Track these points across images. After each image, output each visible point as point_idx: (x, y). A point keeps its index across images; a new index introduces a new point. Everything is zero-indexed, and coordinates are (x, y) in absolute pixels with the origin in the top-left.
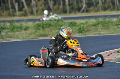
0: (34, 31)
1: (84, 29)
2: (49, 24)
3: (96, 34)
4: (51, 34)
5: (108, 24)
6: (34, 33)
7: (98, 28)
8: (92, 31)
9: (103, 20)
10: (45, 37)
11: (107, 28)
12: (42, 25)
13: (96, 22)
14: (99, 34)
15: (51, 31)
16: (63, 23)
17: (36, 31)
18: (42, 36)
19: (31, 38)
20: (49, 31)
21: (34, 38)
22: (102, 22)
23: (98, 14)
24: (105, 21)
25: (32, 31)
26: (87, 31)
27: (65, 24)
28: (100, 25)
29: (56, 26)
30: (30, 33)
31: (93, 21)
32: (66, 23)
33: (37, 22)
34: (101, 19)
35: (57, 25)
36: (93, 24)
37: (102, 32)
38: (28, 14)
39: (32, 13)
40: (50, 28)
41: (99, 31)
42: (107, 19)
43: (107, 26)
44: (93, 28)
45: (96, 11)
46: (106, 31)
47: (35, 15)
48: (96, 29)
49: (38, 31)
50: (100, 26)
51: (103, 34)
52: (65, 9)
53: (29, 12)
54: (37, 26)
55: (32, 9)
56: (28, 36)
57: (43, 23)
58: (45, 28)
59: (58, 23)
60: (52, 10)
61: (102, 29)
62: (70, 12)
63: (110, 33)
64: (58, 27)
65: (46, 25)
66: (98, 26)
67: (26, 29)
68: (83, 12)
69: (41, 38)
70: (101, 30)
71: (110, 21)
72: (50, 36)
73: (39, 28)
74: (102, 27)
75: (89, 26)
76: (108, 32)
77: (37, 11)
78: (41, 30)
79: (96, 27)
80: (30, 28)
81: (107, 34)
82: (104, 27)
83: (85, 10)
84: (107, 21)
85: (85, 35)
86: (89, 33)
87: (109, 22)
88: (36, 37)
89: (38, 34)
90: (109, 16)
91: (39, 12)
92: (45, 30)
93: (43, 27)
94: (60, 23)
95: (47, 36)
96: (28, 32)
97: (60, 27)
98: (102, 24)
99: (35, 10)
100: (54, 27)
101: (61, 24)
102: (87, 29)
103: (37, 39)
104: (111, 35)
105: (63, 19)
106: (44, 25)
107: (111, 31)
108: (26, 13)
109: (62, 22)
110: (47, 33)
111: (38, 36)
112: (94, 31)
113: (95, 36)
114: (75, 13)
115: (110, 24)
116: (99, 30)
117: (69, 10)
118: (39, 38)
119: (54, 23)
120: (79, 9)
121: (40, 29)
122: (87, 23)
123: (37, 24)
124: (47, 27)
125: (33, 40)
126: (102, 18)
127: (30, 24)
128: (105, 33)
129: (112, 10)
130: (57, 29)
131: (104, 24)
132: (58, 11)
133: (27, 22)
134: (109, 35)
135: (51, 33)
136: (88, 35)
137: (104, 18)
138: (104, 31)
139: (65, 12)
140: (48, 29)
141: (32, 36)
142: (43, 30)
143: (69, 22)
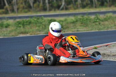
0: (15, 28)
1: (63, 26)
2: (30, 21)
3: (75, 31)
4: (31, 32)
5: (86, 21)
6: (15, 30)
7: (76, 25)
8: (71, 28)
9: (81, 17)
10: (25, 34)
11: (85, 25)
12: (22, 22)
13: (75, 19)
14: (78, 31)
15: (31, 28)
16: (43, 21)
17: (16, 29)
18: (22, 33)
19: (12, 35)
20: (29, 28)
21: (14, 35)
22: (80, 19)
23: (77, 11)
24: (84, 19)
25: (13, 28)
26: (66, 28)
27: (44, 21)
28: (79, 22)
29: (36, 24)
30: (11, 31)
31: (72, 18)
32: (46, 21)
33: (18, 20)
34: (79, 17)
35: (37, 22)
36: (72, 21)
37: (80, 29)
38: (10, 12)
39: (13, 11)
40: (31, 25)
41: (78, 29)
42: (86, 17)
43: (85, 23)
44: (72, 25)
45: (75, 9)
46: (85, 28)
47: (15, 13)
48: (75, 26)
49: (19, 28)
50: (78, 24)
51: (81, 31)
52: (45, 7)
53: (10, 10)
54: (17, 24)
55: (13, 7)
56: (9, 34)
57: (23, 21)
58: (25, 26)
59: (38, 20)
60: (33, 8)
61: (81, 26)
62: (50, 10)
63: (88, 30)
64: (38, 25)
65: (27, 22)
66: (76, 23)
67: (7, 26)
68: (63, 9)
69: (21, 35)
70: (79, 27)
71: (89, 18)
72: (30, 33)
73: (19, 25)
74: (80, 24)
75: (68, 23)
76: (86, 29)
77: (18, 9)
78: (22, 28)
79: (75, 24)
80: (11, 25)
81: (85, 31)
82: (82, 24)
83: (64, 7)
84: (85, 19)
85: (64, 32)
86: (68, 30)
87: (87, 19)
88: (17, 35)
89: (18, 31)
90: (87, 14)
91: (20, 10)
92: (25, 27)
93: (23, 24)
94: (40, 20)
95: (28, 33)
96: (9, 29)
97: (40, 25)
98: (81, 22)
99: (15, 8)
100: (34, 24)
101: (41, 22)
102: (66, 26)
103: (17, 36)
104: (89, 31)
105: (43, 17)
106: (24, 22)
107: (89, 28)
108: (8, 11)
109: (42, 19)
110: (27, 30)
111: (18, 33)
112: (73, 28)
113: (73, 32)
114: (55, 10)
115: (88, 21)
116: (78, 27)
117: (49, 8)
118: (19, 35)
119: (34, 20)
120: (58, 7)
121: (20, 27)
122: (66, 20)
123: (18, 22)
124: (28, 25)
125: (14, 37)
126: (81, 15)
127: (11, 21)
128: (83, 30)
129: (90, 8)
130: (37, 26)
131: (82, 21)
132: (38, 9)
133: (8, 20)
134: (87, 32)
135: (31, 30)
136: (66, 32)
137: (82, 15)
138: (82, 28)
139: (45, 10)
140: (28, 27)
141: (13, 34)
142: (24, 27)
143: (49, 20)
